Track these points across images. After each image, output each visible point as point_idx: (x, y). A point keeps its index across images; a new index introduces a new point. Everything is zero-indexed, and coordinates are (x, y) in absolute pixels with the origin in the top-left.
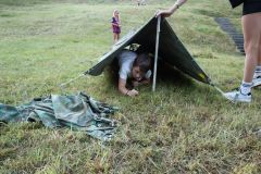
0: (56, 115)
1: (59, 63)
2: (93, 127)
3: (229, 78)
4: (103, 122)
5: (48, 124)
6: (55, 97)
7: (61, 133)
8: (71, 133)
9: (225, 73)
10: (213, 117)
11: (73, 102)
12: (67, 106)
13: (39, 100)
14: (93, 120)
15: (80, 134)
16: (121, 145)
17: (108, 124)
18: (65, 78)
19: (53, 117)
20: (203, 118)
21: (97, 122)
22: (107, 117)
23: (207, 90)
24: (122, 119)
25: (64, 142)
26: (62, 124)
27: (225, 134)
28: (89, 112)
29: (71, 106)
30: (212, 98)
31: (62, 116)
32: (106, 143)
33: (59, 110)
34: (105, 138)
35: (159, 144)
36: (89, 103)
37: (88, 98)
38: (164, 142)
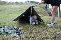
1: (7, 19)
2: (15, 34)
3: (48, 21)
4: (18, 33)
5: (3, 34)
6: (5, 27)
7: (7, 36)
8: (9, 36)
9: (47, 20)
11: (10, 28)
12: (9, 29)
13: (1, 27)
14: (15, 32)
15: (12, 36)
16: (23, 38)
17: (19, 33)
18: (8, 22)
19: (5, 32)
20: (43, 31)
21: (17, 33)
22: (19, 31)
23: (43, 24)
24: (23, 32)
25: (8, 39)
26: (7, 33)
28: (14, 30)
29: (10, 29)
30: (45, 26)
32: (19, 38)
33: (6, 30)
34: (19, 37)
35: (33, 38)
36: (14, 28)
37: (14, 27)
38: (34, 37)
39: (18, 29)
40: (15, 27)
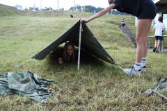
0: (10, 86)
2: (35, 94)
4: (42, 90)
6: (10, 74)
7: (11, 98)
10: (116, 85)
11: (23, 77)
12: (18, 80)
14: (36, 89)
15: (25, 98)
16: (53, 105)
17: (46, 91)
18: (20, 62)
19: (7, 88)
20: (110, 86)
21: (39, 90)
22: (45, 87)
23: (113, 68)
24: (56, 88)
25: (13, 105)
26: (14, 92)
27: (124, 95)
28: (33, 84)
29: (21, 80)
30: (116, 73)
31: (14, 86)
32: (43, 104)
33: (12, 83)
34: (43, 101)
35: (80, 104)
36: (33, 78)
37: (33, 75)
38: (83, 102)
39: (43, 80)
40: (36, 76)
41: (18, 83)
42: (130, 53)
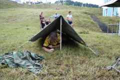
0: (15, 61)
1: (19, 36)
4: (37, 65)
5: (10, 66)
6: (15, 53)
9: (94, 41)
10: (87, 62)
11: (23, 55)
13: (8, 54)
15: (25, 70)
16: (44, 75)
17: (39, 66)
18: (21, 43)
19: (14, 62)
20: (82, 62)
21: (34, 65)
22: (39, 62)
23: (85, 49)
24: (46, 63)
26: (18, 65)
27: (92, 69)
29: (22, 57)
30: (86, 52)
31: (18, 62)
34: (37, 72)
35: (61, 75)
37: (30, 53)
41: (20, 59)
42: (98, 37)
